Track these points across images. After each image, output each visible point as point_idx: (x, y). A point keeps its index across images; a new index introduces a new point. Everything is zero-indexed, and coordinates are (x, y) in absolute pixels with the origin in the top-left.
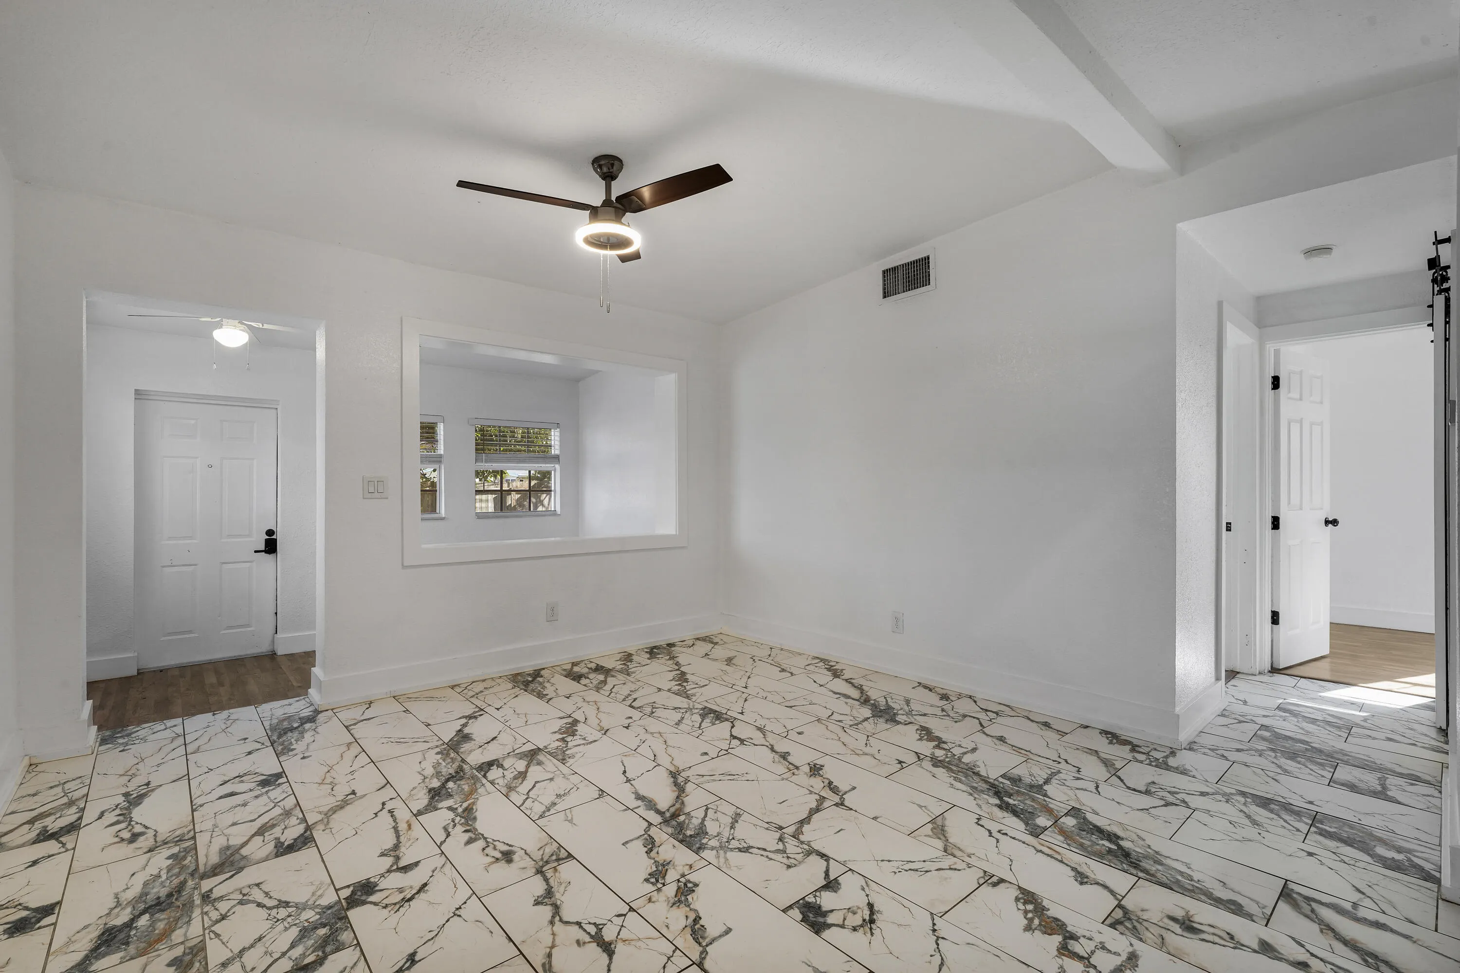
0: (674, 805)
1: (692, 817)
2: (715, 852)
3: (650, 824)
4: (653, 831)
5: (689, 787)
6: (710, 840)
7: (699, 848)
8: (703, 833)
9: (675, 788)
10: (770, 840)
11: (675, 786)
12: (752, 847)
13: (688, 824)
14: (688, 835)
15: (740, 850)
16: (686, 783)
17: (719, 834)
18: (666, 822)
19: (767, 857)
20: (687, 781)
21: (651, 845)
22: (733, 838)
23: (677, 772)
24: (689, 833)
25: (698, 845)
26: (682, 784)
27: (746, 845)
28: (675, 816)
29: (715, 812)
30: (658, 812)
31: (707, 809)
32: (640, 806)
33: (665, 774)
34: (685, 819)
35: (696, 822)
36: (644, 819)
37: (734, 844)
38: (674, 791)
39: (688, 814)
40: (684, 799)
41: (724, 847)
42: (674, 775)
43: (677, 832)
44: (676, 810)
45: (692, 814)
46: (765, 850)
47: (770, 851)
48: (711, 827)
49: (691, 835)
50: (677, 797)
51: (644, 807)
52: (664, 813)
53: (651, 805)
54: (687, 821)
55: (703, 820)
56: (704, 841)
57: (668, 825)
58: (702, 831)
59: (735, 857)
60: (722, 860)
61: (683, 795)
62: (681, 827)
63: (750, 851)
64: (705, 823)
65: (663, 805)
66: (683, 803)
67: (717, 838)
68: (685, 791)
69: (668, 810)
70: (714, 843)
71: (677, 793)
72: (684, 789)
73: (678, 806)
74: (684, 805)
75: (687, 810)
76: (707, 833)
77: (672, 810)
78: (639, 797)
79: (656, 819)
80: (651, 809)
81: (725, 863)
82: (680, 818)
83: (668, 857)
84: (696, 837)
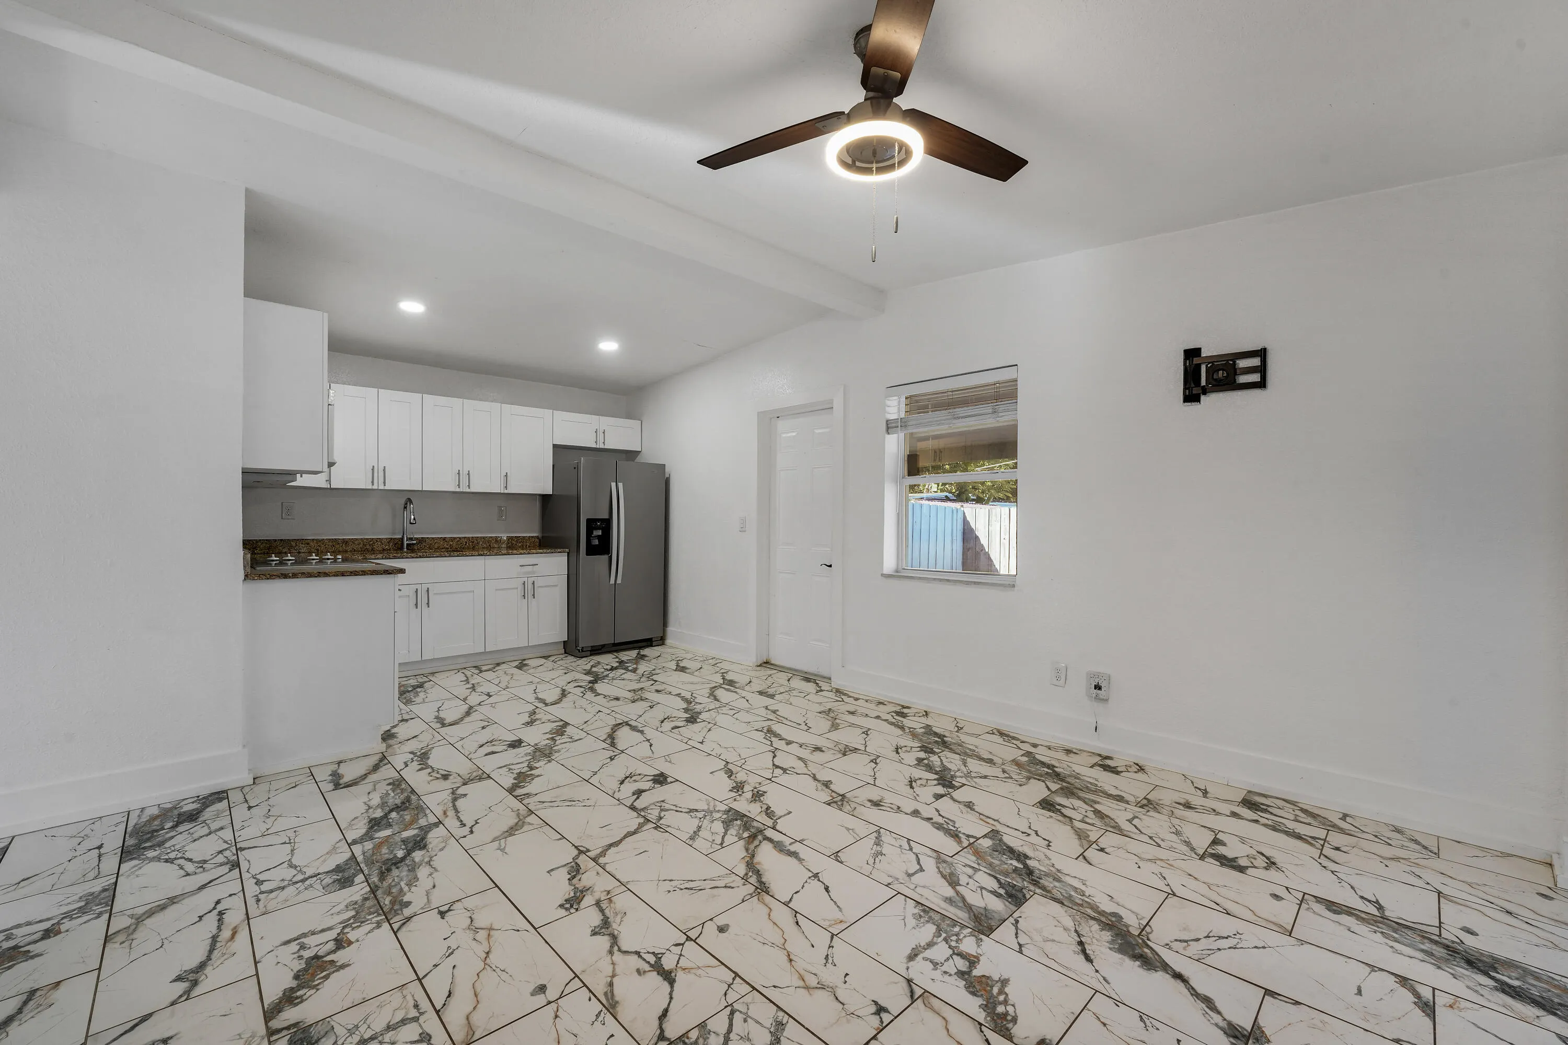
0: (756, 847)
1: (736, 836)
2: (717, 809)
3: (774, 828)
4: (769, 822)
5: (741, 869)
6: (720, 817)
7: (729, 811)
8: (726, 822)
9: (758, 867)
10: (670, 819)
11: (759, 871)
12: (686, 812)
13: (740, 828)
14: (738, 821)
15: (697, 811)
16: (746, 874)
17: (712, 822)
18: (761, 831)
19: (677, 807)
20: (745, 878)
21: (768, 812)
22: (700, 818)
23: (759, 893)
24: (739, 822)
25: (731, 813)
26: (750, 874)
27: (691, 814)
28: (753, 837)
29: (714, 840)
30: (770, 840)
31: (722, 844)
32: (790, 844)
33: (774, 888)
34: (743, 834)
35: (732, 831)
36: (781, 833)
37: (700, 815)
38: (759, 863)
39: (741, 838)
40: (746, 854)
41: (708, 812)
42: (762, 888)
43: (749, 823)
44: (752, 842)
45: (736, 839)
46: (677, 811)
47: (673, 810)
48: (719, 827)
49: (737, 820)
50: (753, 856)
51: (785, 844)
52: (764, 839)
53: (779, 847)
54: (741, 832)
55: (725, 834)
56: (725, 816)
57: (757, 828)
58: (727, 824)
59: (702, 806)
60: (712, 804)
61: (748, 859)
62: (746, 827)
63: (689, 810)
64: (724, 831)
65: (766, 847)
66: (747, 850)
67: (714, 818)
68: (746, 864)
69: (760, 842)
70: (717, 815)
71: (755, 861)
72: (747, 866)
73: (752, 847)
74: (745, 847)
75: (742, 843)
76: (723, 822)
77: (756, 842)
78: (794, 854)
79: (769, 833)
80: (778, 842)
81: (709, 803)
82: (747, 835)
83: (753, 805)
84: (732, 819)
